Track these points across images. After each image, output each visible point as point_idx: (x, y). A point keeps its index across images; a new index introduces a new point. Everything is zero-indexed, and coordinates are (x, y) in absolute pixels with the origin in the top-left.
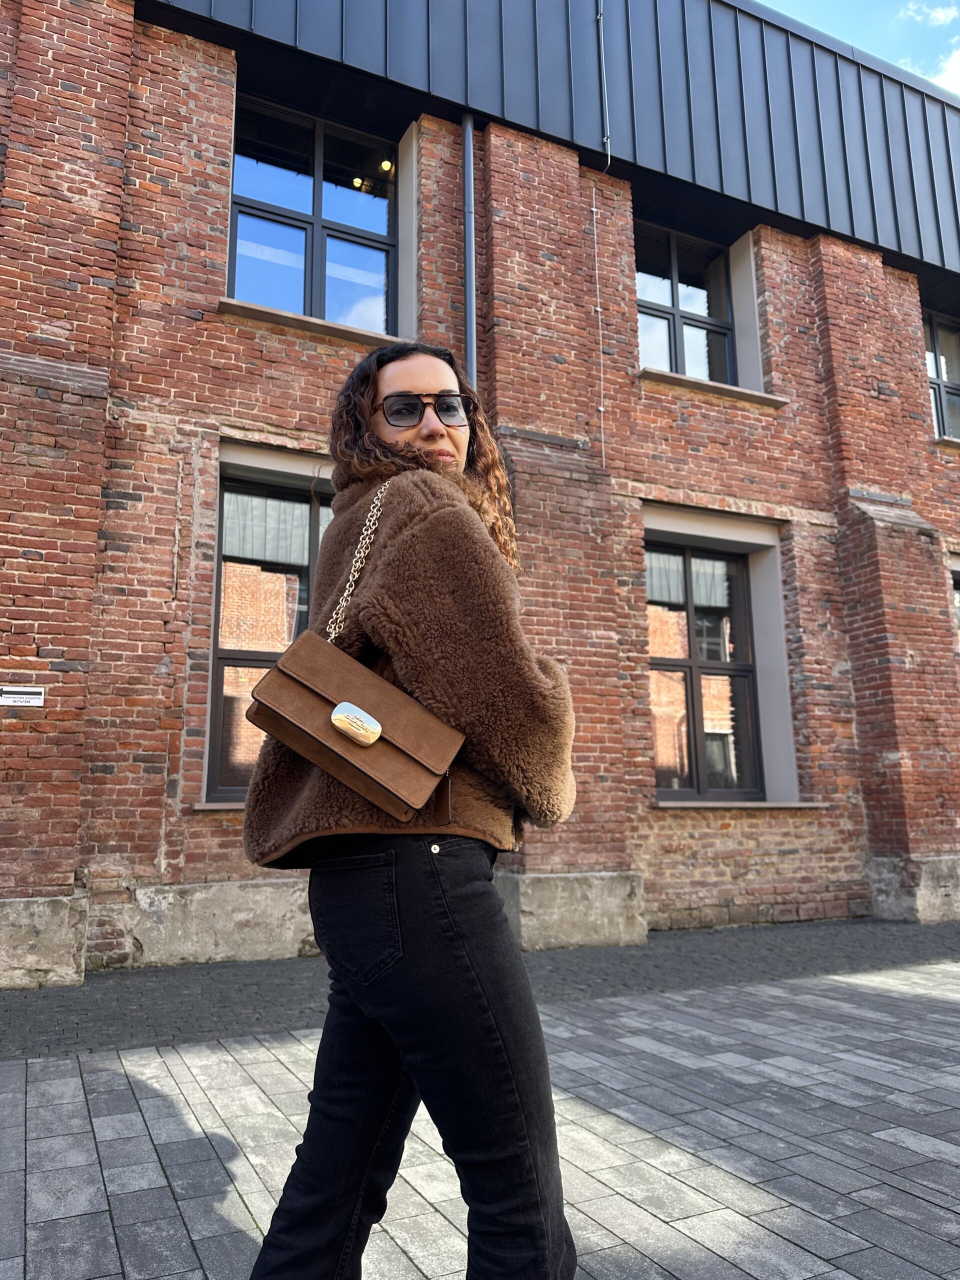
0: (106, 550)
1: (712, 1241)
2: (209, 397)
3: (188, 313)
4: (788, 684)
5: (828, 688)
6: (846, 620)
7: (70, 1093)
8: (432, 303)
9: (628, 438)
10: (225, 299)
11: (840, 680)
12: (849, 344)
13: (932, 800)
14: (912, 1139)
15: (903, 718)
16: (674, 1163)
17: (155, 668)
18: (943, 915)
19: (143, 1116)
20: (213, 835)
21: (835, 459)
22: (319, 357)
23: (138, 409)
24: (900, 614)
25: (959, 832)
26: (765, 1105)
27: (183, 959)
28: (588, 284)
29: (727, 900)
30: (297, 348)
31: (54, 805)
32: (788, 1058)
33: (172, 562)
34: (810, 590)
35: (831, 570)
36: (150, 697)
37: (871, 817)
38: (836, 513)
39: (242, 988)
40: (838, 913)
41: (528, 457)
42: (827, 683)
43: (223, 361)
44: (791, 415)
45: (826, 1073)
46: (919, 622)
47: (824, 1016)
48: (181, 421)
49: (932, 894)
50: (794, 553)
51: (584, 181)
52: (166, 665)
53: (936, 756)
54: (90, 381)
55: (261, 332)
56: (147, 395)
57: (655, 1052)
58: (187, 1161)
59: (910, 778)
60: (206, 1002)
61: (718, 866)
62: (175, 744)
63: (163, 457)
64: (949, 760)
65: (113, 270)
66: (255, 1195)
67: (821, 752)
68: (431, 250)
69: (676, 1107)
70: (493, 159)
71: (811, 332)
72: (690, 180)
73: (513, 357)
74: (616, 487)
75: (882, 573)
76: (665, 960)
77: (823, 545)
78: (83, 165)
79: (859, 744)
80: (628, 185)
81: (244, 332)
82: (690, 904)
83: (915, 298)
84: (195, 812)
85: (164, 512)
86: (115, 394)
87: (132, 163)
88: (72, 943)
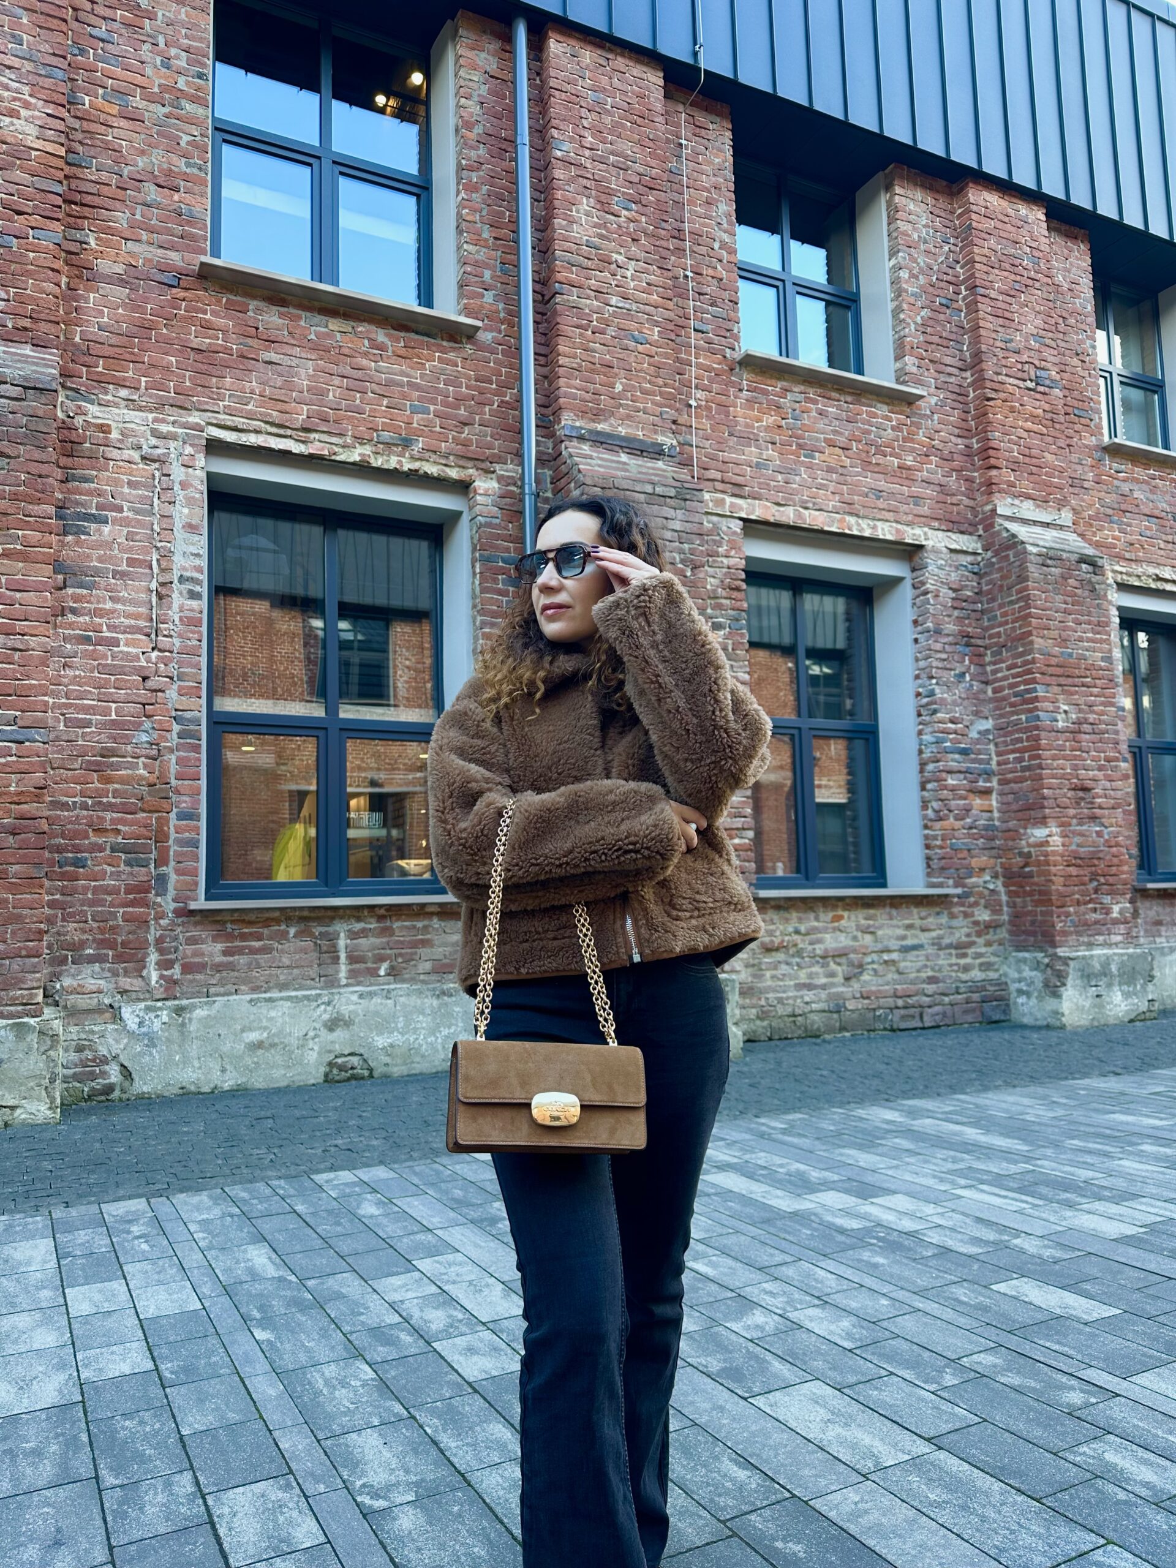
0: (65, 587)
1: (797, 1419)
2: (191, 389)
3: (160, 277)
4: (915, 748)
5: (964, 752)
6: (989, 669)
7: (39, 1259)
8: (477, 264)
9: (726, 441)
10: (208, 259)
11: (977, 741)
12: (1001, 321)
13: (1084, 884)
14: (1036, 1291)
15: (1054, 788)
16: (758, 1327)
17: (134, 736)
18: (1093, 1019)
19: (127, 1284)
20: (215, 939)
21: (981, 468)
22: (330, 335)
23: (100, 404)
24: (1054, 661)
25: (1116, 922)
26: (868, 1254)
27: (182, 1088)
28: (675, 240)
29: (837, 1005)
30: (302, 323)
31: (14, 908)
32: (899, 1196)
33: (150, 601)
34: (946, 632)
35: (972, 607)
36: (129, 772)
37: (1012, 905)
38: (980, 536)
39: (254, 1123)
40: (970, 1018)
41: (599, 466)
42: (963, 746)
43: (208, 341)
44: (928, 412)
45: (942, 1214)
46: (1077, 671)
47: (945, 1145)
48: (155, 420)
49: (1081, 995)
50: (928, 586)
51: (670, 103)
52: (147, 732)
53: (1091, 832)
54: (34, 368)
55: (255, 303)
56: (111, 387)
57: (744, 1192)
58: (179, 1338)
59: (1059, 858)
60: (209, 1140)
61: (828, 965)
62: (162, 830)
63: (134, 467)
64: (1106, 837)
65: (58, 220)
66: (260, 1378)
67: (953, 830)
68: (474, 195)
69: (764, 1259)
70: (552, 73)
71: (955, 305)
72: (806, 104)
73: (581, 335)
74: (711, 504)
75: (1033, 610)
76: (762, 1078)
77: (963, 576)
78: (13, 77)
79: (999, 819)
80: (726, 110)
81: (234, 303)
82: (794, 1010)
83: (1085, 261)
84: (192, 913)
85: (138, 538)
86: (69, 384)
87: (78, 74)
88: (44, 1073)
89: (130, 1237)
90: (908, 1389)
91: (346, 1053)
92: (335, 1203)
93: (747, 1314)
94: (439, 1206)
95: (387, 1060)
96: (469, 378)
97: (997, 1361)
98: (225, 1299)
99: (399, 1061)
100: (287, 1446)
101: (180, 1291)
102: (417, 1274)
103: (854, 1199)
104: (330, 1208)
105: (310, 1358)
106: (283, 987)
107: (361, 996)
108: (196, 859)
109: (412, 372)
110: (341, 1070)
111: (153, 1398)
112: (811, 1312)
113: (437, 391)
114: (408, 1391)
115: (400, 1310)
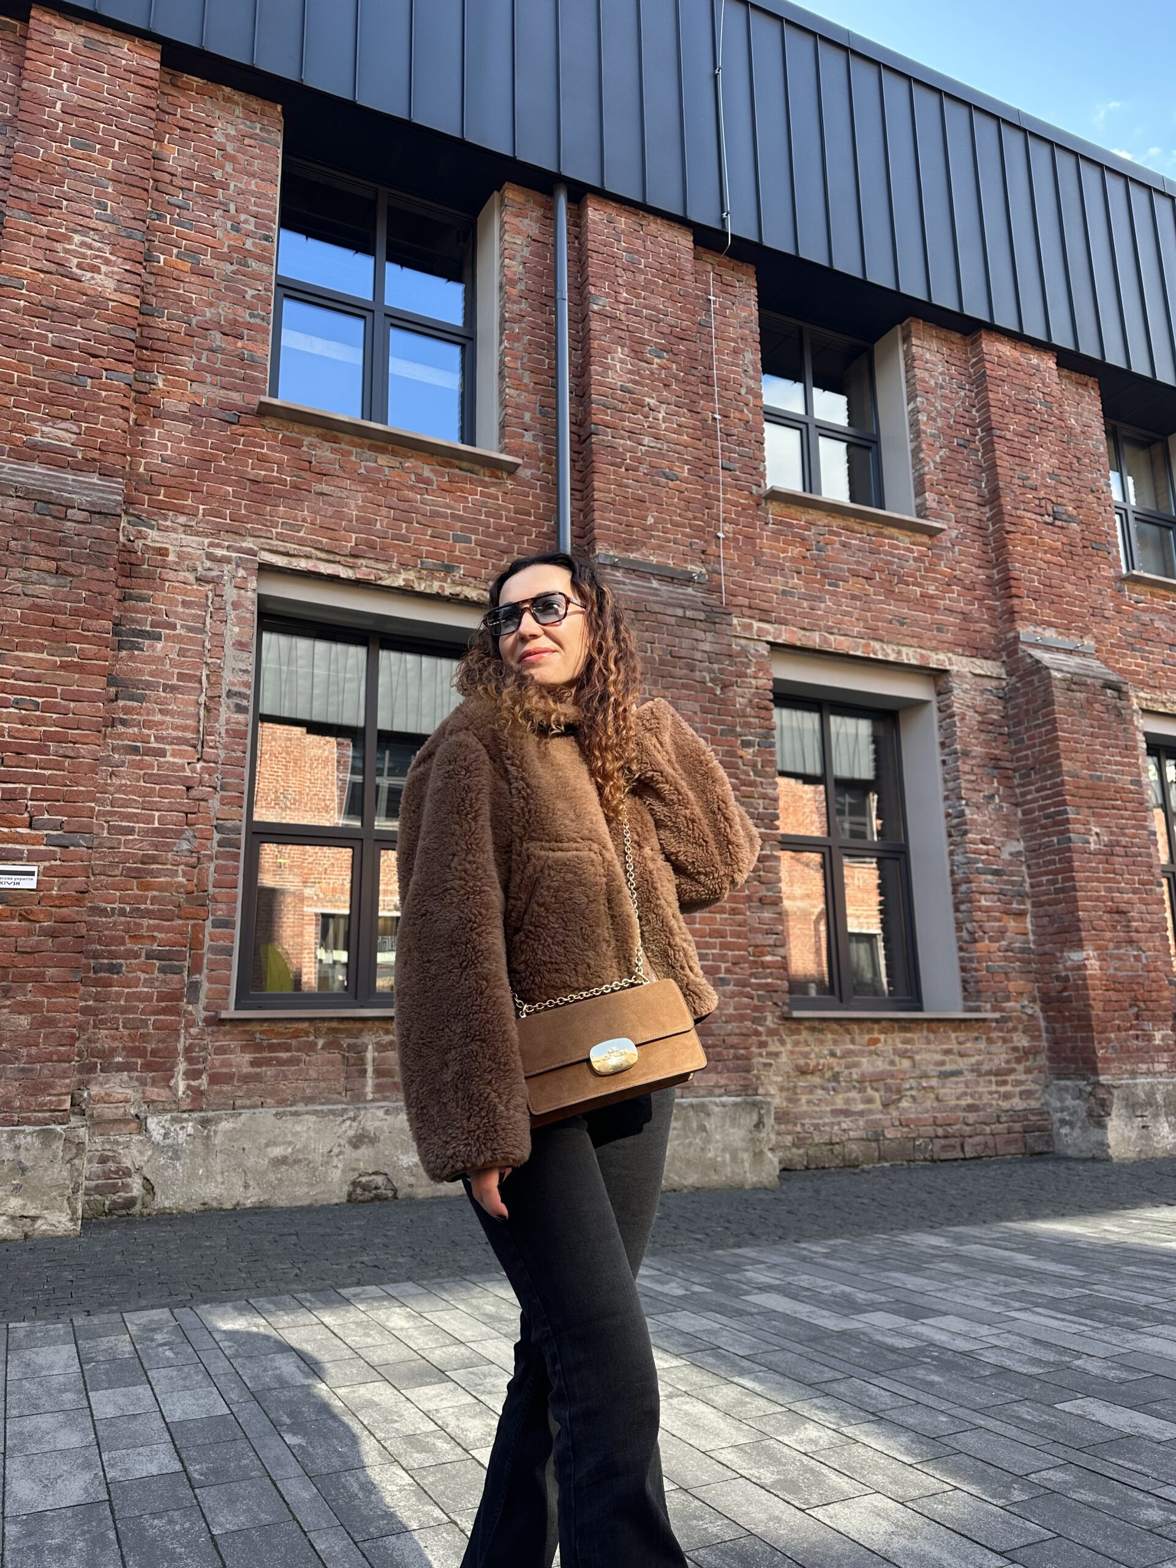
0: (116, 699)
1: (859, 1531)
2: (245, 516)
3: (221, 415)
4: (948, 868)
5: (996, 873)
6: (1018, 791)
7: (61, 1363)
8: (517, 406)
9: (753, 570)
10: (266, 399)
11: (1010, 863)
12: (1017, 460)
13: (1125, 1010)
14: (1103, 1410)
15: (1088, 910)
16: (811, 1441)
17: (174, 844)
18: (1140, 1151)
19: (152, 1389)
20: (243, 1049)
21: (1002, 597)
22: (380, 469)
23: (159, 529)
24: (1082, 783)
25: (1158, 1049)
26: (923, 1372)
27: (204, 1204)
28: (704, 386)
29: (875, 1133)
30: (353, 459)
31: (48, 1011)
32: (951, 1317)
33: (198, 714)
34: (974, 754)
35: (998, 730)
36: (168, 879)
37: (1050, 1030)
38: (1004, 662)
39: (278, 1238)
40: (1012, 1149)
41: (632, 591)
42: (995, 867)
43: (263, 473)
44: (949, 545)
45: (998, 1335)
46: (1106, 793)
47: (995, 1269)
48: (211, 545)
49: (1126, 1125)
50: (955, 709)
51: (699, 264)
52: (188, 840)
53: (1129, 956)
54: (101, 495)
55: (309, 439)
56: (171, 513)
57: (788, 1312)
58: (207, 1441)
59: (1098, 982)
60: (232, 1255)
61: (865, 1091)
62: (197, 937)
63: (189, 587)
64: (1144, 961)
65: (130, 363)
66: (293, 1481)
67: (989, 952)
68: (516, 344)
69: (813, 1376)
70: (590, 237)
71: (972, 446)
72: (825, 263)
73: (615, 471)
74: (739, 628)
75: (1060, 733)
76: (800, 1205)
77: (988, 700)
78: (96, 238)
79: (1035, 942)
80: (751, 269)
81: (289, 439)
82: (831, 1138)
83: (1096, 406)
84: (223, 1022)
85: (189, 654)
86: (131, 511)
87: (155, 236)
88: (67, 1182)
89: (154, 1344)
90: (977, 1504)
91: (370, 1171)
92: (363, 1316)
93: (799, 1428)
94: (470, 1320)
95: (412, 1180)
96: (508, 510)
97: (1068, 1478)
98: (253, 1405)
100: (323, 1547)
101: (206, 1397)
102: (451, 1385)
103: (903, 1319)
104: (358, 1320)
105: (345, 1463)
106: (309, 1100)
107: (387, 1112)
108: (229, 967)
109: (456, 505)
110: (364, 1190)
111: (182, 1499)
112: (867, 1427)
113: (479, 522)
114: (447, 1497)
115: (435, 1418)
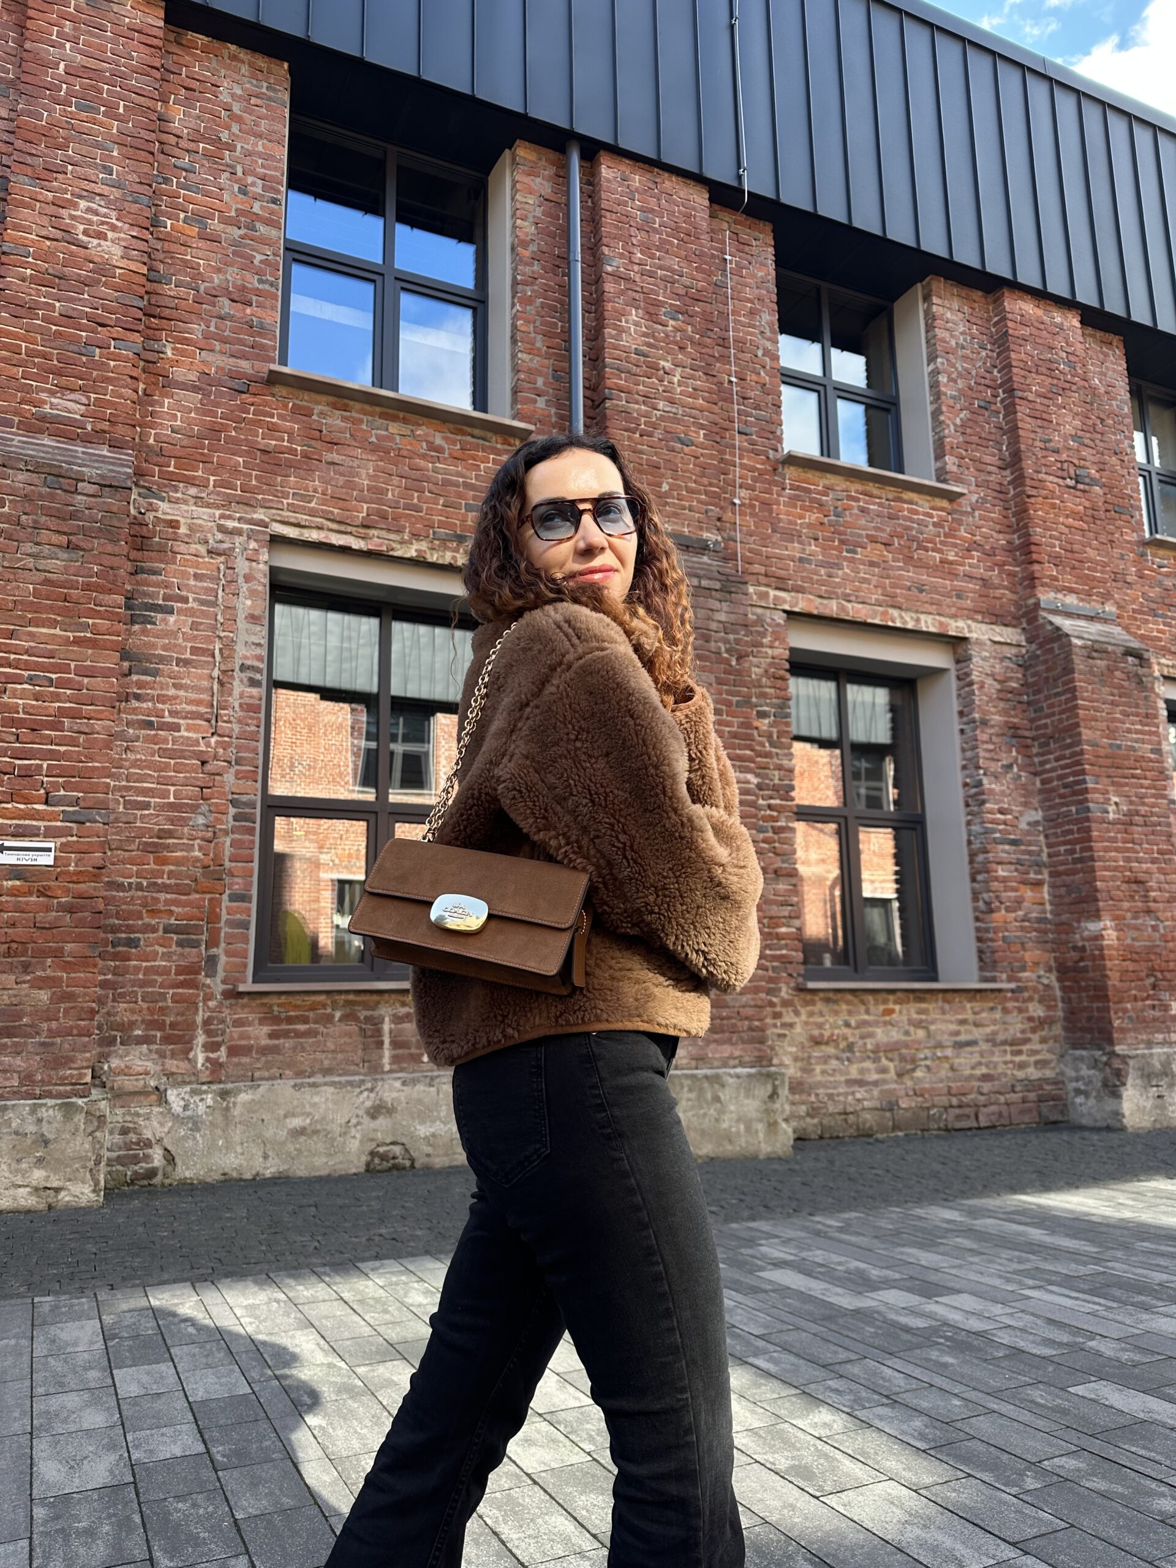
0: (130, 674)
1: (873, 1520)
2: (256, 487)
3: (231, 384)
4: (965, 838)
5: (1014, 843)
6: (1036, 760)
7: (86, 1339)
8: (530, 371)
9: (770, 537)
10: (276, 367)
11: (1028, 833)
12: (1039, 422)
13: (1141, 980)
14: (1117, 1395)
15: (1106, 880)
16: (825, 1425)
17: (190, 819)
18: (1155, 1121)
19: (175, 1367)
20: (262, 1021)
21: (1023, 563)
22: (390, 438)
23: (170, 501)
24: (1102, 752)
25: (1174, 1019)
26: (937, 1353)
27: (224, 1174)
28: (720, 348)
29: (889, 1102)
30: (364, 427)
31: (67, 986)
32: (965, 1295)
33: (212, 689)
34: (992, 722)
35: (1018, 698)
36: (185, 853)
37: (1066, 1000)
38: (1023, 629)
39: (297, 1210)
40: (1027, 1119)
42: (1013, 837)
43: (274, 443)
44: (969, 509)
45: (1011, 1314)
46: (1126, 762)
47: (1009, 1245)
48: (222, 517)
49: (1141, 1095)
50: (973, 677)
51: (715, 222)
52: (204, 815)
53: (1147, 926)
54: (111, 467)
55: (320, 407)
56: (181, 485)
57: (802, 1289)
58: (229, 1422)
59: (1114, 953)
60: (252, 1227)
61: (879, 1061)
62: (214, 911)
63: (200, 560)
64: (1162, 931)
65: (138, 332)
66: (313, 1464)
67: (1006, 922)
68: (528, 307)
69: (828, 1356)
71: (993, 407)
72: (845, 220)
73: (629, 438)
74: (755, 597)
75: (1080, 702)
76: (815, 1177)
77: (1008, 668)
78: (102, 203)
79: (1052, 912)
80: (768, 227)
81: (299, 407)
82: (845, 1107)
83: (1120, 365)
84: (240, 995)
85: (202, 628)
86: (141, 483)
87: (162, 200)
88: (89, 1155)
89: (176, 1320)
90: (990, 1492)
91: (388, 1141)
92: (381, 1291)
95: (429, 1150)
98: (275, 1384)
99: (441, 1152)
101: (228, 1375)
103: (917, 1297)
104: (377, 1296)
105: (365, 1445)
106: (327, 1072)
107: (404, 1083)
108: (246, 941)
109: (468, 473)
110: (382, 1160)
112: (881, 1410)
